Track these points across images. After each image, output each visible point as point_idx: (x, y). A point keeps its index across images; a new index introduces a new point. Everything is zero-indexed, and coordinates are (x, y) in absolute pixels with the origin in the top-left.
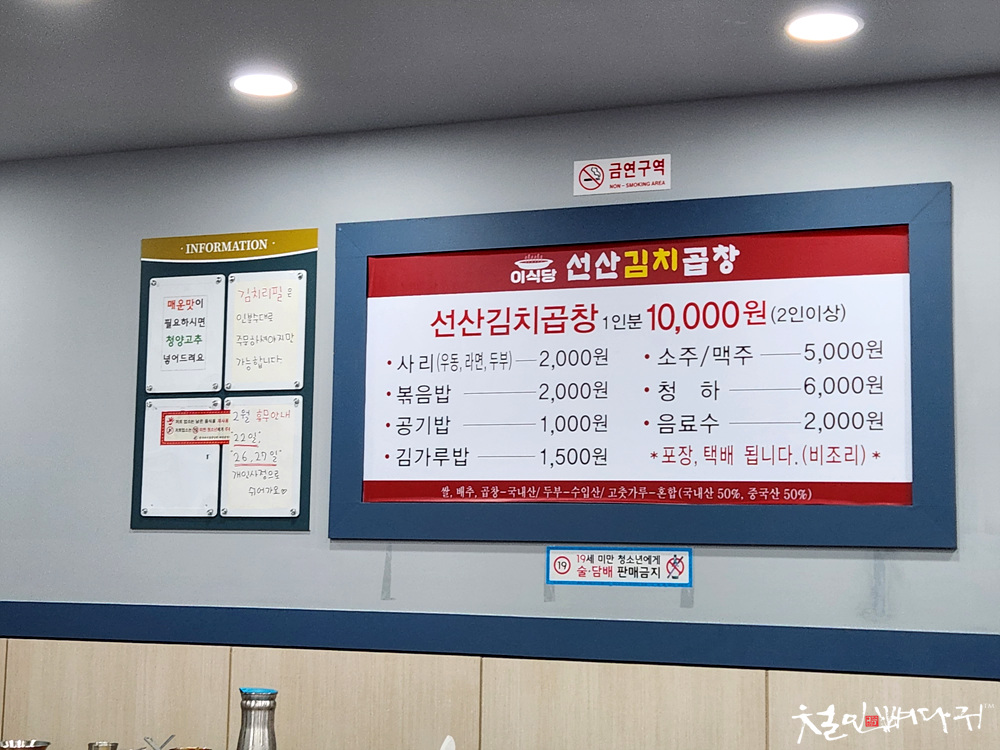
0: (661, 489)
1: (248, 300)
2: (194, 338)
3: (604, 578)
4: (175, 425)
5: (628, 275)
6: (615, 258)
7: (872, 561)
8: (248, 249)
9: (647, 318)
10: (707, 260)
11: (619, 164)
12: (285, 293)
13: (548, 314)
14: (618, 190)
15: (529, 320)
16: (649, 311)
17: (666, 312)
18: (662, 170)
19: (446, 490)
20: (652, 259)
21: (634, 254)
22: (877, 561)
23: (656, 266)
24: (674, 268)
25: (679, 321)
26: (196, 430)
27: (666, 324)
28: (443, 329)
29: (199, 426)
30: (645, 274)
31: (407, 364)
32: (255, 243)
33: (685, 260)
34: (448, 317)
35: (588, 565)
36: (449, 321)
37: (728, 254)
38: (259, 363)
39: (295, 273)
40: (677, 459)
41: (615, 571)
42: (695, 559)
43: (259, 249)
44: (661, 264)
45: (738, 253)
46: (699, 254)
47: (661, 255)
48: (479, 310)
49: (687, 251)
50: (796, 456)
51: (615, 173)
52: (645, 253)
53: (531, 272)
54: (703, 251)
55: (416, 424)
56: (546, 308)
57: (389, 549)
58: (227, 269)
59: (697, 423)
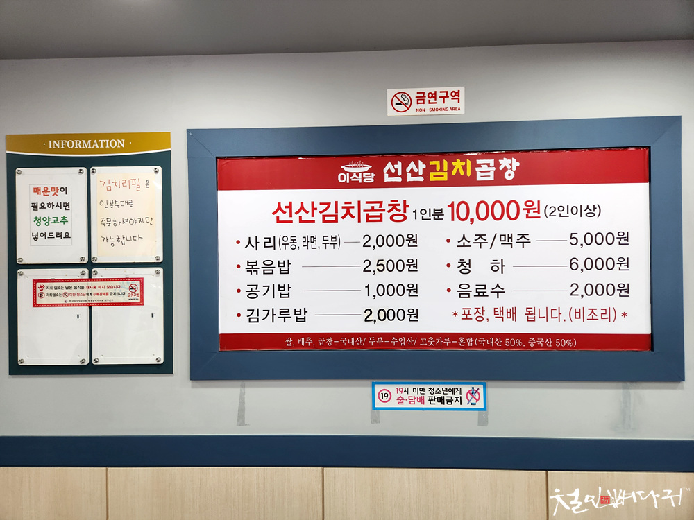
0: (462, 339)
1: (109, 189)
2: (60, 220)
3: (418, 405)
4: (46, 291)
5: (432, 179)
6: (422, 166)
7: (621, 391)
8: (107, 147)
9: (447, 212)
10: (494, 169)
11: (424, 93)
12: (143, 184)
13: (369, 207)
14: (422, 113)
15: (354, 212)
16: (449, 206)
17: (463, 208)
18: (459, 99)
19: (289, 340)
20: (451, 168)
21: (437, 163)
22: (625, 390)
23: (454, 173)
24: (469, 174)
25: (473, 215)
26: (66, 295)
27: (463, 216)
28: (283, 217)
29: (69, 291)
30: (445, 179)
31: (253, 243)
32: (113, 142)
33: (477, 169)
34: (286, 207)
35: (405, 395)
36: (287, 210)
37: (510, 165)
38: (122, 241)
39: (152, 168)
40: (473, 317)
41: (426, 399)
42: (489, 390)
43: (118, 147)
44: (458, 171)
45: (518, 164)
46: (488, 165)
47: (458, 164)
48: (313, 203)
49: (479, 162)
50: (565, 315)
51: (420, 100)
52: (445, 163)
53: (355, 174)
54: (492, 162)
55: (262, 290)
56: (367, 202)
57: (243, 386)
58: (88, 163)
59: (488, 290)
